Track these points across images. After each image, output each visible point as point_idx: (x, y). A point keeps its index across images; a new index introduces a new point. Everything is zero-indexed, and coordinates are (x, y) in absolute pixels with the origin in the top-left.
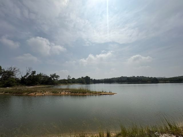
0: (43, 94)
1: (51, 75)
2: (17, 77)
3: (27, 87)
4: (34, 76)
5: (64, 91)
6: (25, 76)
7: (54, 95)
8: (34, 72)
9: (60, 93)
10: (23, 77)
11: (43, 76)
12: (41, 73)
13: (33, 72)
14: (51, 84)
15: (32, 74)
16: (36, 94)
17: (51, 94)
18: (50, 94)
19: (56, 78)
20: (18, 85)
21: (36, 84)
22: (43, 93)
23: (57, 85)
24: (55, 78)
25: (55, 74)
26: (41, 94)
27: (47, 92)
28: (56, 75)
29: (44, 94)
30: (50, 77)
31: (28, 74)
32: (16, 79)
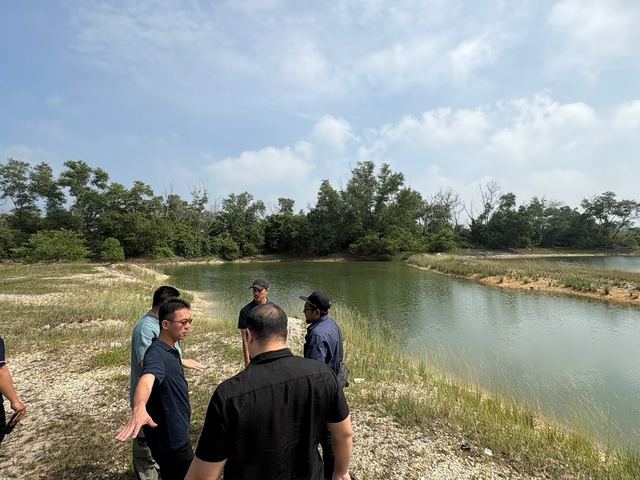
0: (525, 286)
1: (586, 204)
2: (460, 222)
3: (491, 255)
4: (510, 214)
5: (629, 285)
6: (482, 217)
7: (571, 296)
8: (509, 199)
9: (601, 290)
10: (476, 219)
11: (550, 211)
12: (535, 199)
13: (504, 197)
14: (588, 248)
15: (501, 207)
16: (501, 281)
17: (558, 290)
18: (551, 289)
19: (621, 215)
20: (464, 247)
21: (523, 246)
22: (526, 283)
23: (630, 250)
24: (613, 218)
25: (611, 194)
26: (517, 284)
27: (541, 280)
28: (618, 199)
29: (527, 287)
30: (582, 211)
31: (488, 207)
32: (458, 228)
